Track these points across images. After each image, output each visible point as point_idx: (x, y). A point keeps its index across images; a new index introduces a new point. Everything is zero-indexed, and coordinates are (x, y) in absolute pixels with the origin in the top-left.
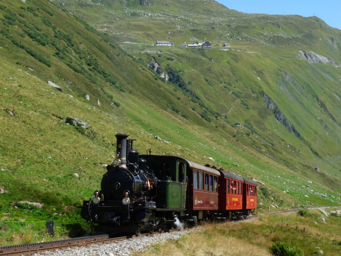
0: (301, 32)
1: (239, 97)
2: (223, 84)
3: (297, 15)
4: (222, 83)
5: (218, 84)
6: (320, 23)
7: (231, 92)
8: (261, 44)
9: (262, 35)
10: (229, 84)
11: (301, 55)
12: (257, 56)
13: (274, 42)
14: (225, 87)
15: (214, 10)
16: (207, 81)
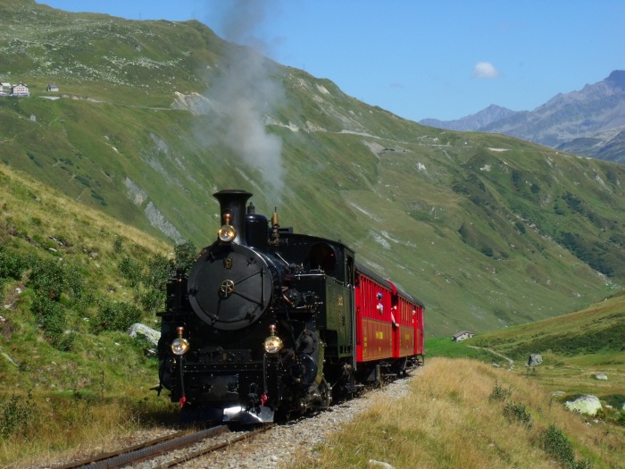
0: (174, 56)
1: (89, 186)
2: (59, 162)
3: (164, 21)
4: (56, 161)
5: (51, 164)
6: (204, 34)
7: (74, 176)
8: (108, 81)
9: (110, 64)
10: (69, 162)
11: (179, 101)
12: (108, 108)
13: (130, 77)
14: (63, 168)
15: (12, 10)
16: (32, 158)
